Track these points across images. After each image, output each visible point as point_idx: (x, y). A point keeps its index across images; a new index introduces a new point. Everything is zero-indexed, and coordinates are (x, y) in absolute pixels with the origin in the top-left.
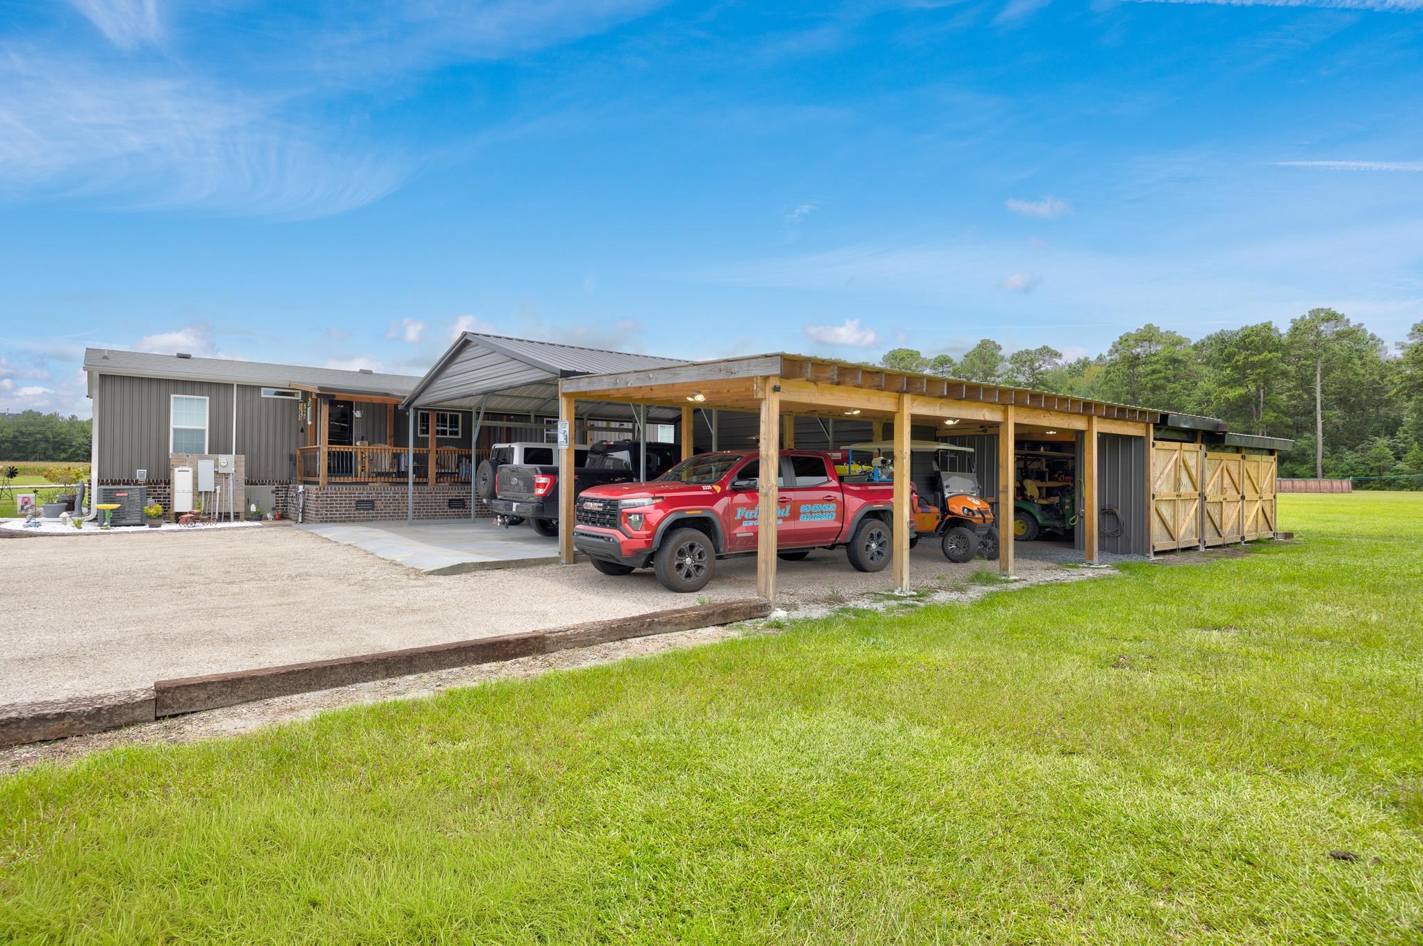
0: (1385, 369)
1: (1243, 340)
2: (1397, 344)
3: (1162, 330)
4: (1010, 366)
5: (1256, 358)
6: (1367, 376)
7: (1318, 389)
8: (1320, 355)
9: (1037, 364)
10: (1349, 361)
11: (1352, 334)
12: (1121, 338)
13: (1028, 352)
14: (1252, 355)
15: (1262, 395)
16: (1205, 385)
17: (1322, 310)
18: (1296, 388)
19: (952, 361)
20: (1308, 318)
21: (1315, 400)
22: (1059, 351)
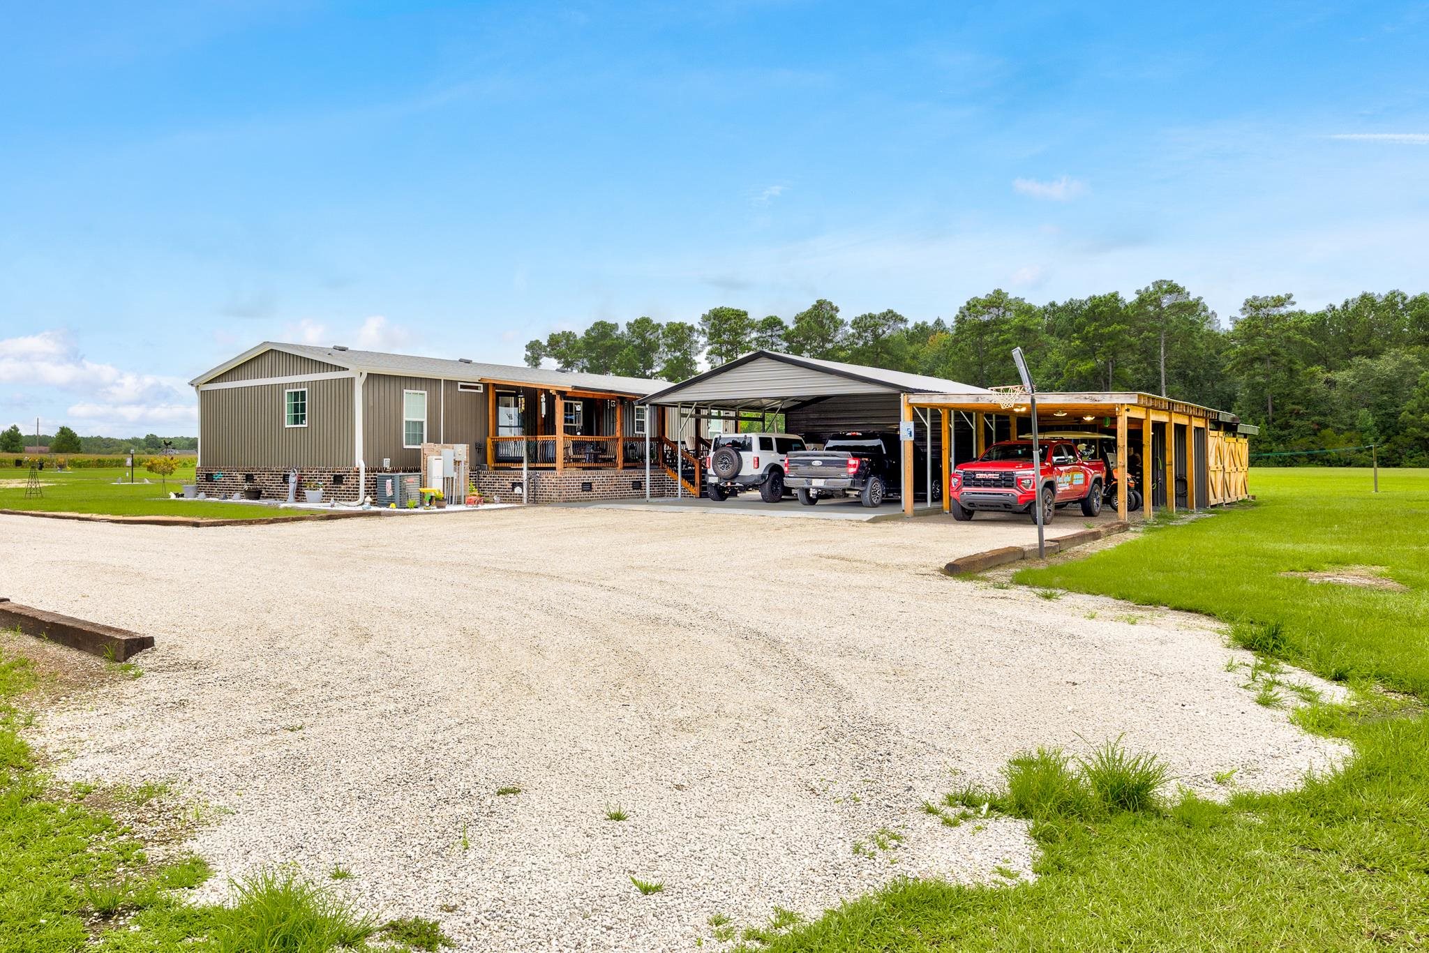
0: (1219, 343)
1: (1092, 309)
2: (1231, 318)
3: (1011, 296)
4: (851, 331)
5: (1106, 330)
6: (1205, 351)
7: (1162, 363)
8: (1163, 328)
9: (880, 331)
10: (1189, 336)
11: (1193, 307)
12: (968, 303)
13: (871, 316)
14: (1101, 326)
15: (1111, 368)
16: (1055, 356)
17: (1165, 281)
18: (1140, 362)
19: (782, 323)
20: (1151, 289)
21: (1159, 374)
22: (905, 316)
